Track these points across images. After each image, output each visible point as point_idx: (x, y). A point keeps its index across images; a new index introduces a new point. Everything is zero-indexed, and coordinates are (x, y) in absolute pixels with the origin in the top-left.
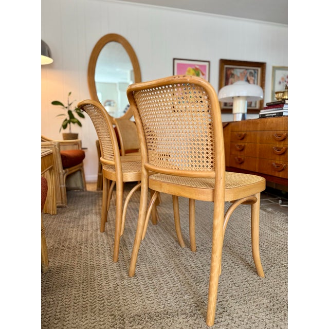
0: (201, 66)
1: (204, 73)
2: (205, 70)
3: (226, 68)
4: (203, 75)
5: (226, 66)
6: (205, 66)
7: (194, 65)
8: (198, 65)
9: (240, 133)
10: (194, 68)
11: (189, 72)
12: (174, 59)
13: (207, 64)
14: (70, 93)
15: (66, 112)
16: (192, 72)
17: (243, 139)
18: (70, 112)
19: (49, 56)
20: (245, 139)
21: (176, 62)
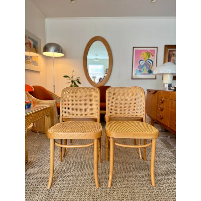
0: (151, 50)
1: (153, 54)
2: (154, 53)
3: (169, 50)
4: (153, 56)
5: (169, 49)
6: (154, 50)
7: (147, 50)
8: (149, 50)
9: (161, 99)
10: (147, 52)
11: (143, 54)
12: (134, 48)
13: (156, 49)
14: (73, 71)
15: (70, 81)
16: (145, 54)
17: (162, 103)
18: (72, 81)
19: (62, 53)
20: (163, 103)
21: (135, 49)
